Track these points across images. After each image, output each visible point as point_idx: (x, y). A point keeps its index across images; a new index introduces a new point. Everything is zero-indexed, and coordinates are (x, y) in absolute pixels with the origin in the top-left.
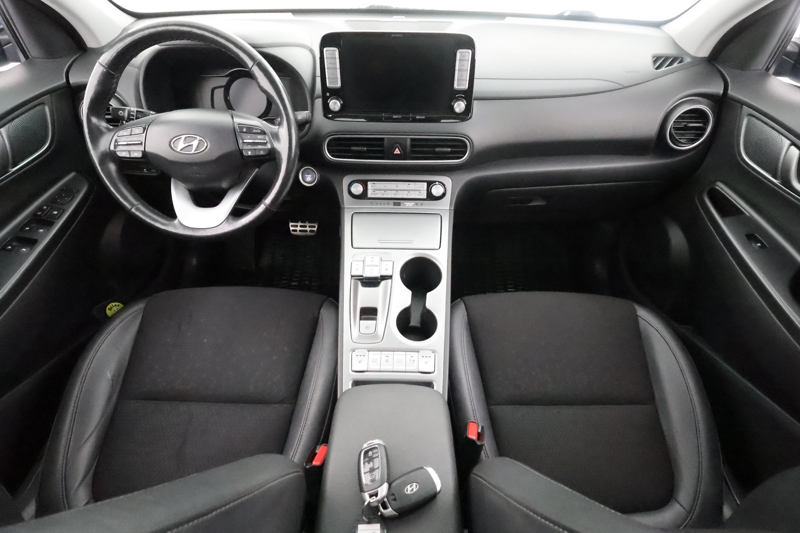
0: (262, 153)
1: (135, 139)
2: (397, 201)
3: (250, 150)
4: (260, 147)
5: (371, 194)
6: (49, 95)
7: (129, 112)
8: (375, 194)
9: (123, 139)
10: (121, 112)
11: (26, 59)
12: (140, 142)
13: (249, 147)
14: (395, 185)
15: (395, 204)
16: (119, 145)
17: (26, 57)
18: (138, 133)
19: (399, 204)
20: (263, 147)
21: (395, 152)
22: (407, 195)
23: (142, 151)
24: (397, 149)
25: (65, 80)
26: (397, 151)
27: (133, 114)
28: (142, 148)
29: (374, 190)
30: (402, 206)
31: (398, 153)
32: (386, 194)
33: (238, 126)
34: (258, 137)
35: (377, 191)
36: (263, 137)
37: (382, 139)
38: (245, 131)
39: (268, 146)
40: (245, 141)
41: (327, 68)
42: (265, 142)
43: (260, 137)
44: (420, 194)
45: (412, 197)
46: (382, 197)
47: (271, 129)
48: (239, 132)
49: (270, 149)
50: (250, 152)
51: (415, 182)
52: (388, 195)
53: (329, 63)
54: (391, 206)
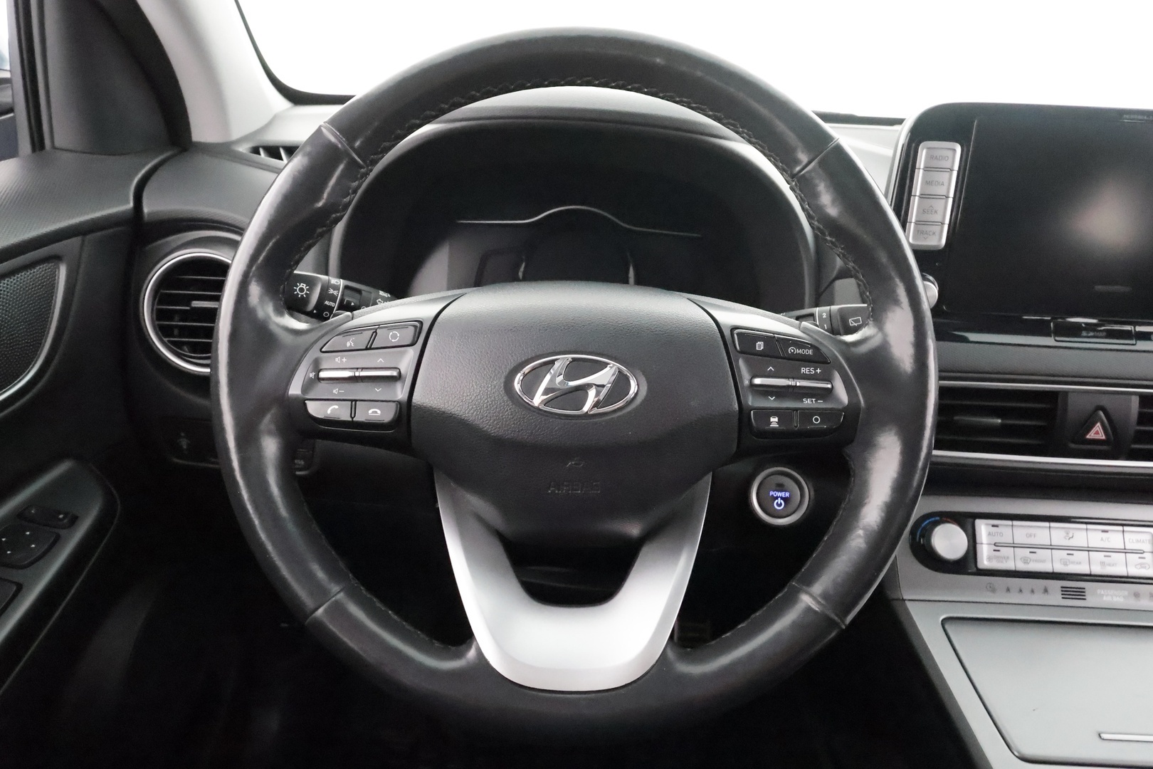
0: (817, 420)
1: (380, 361)
2: (1073, 583)
3: (775, 412)
4: (808, 403)
5: (990, 559)
6: (79, 238)
7: (325, 288)
8: (999, 559)
9: (339, 360)
10: (303, 285)
11: (34, 150)
12: (395, 373)
13: (771, 402)
14: (1062, 533)
15: (1066, 592)
16: (324, 379)
17: (38, 143)
18: (394, 341)
19: (1080, 594)
20: (821, 404)
21: (1091, 436)
22: (1103, 564)
23: (399, 403)
24: (1098, 427)
25: (131, 205)
26: (1097, 433)
27: (335, 293)
28: (400, 393)
29: (997, 546)
30: (1091, 601)
31: (1097, 437)
32: (1036, 561)
33: (738, 334)
34: (803, 370)
35: (1005, 551)
36: (819, 371)
37: (1053, 395)
38: (762, 348)
39: (838, 400)
40: (757, 381)
41: (918, 194)
42: (828, 388)
43: (810, 371)
44: (1141, 564)
45: (1119, 570)
46: (1021, 567)
47: (844, 347)
48: (742, 352)
49: (846, 409)
50: (774, 420)
51: (1123, 525)
52: (1043, 561)
53: (927, 183)
54: (1055, 597)
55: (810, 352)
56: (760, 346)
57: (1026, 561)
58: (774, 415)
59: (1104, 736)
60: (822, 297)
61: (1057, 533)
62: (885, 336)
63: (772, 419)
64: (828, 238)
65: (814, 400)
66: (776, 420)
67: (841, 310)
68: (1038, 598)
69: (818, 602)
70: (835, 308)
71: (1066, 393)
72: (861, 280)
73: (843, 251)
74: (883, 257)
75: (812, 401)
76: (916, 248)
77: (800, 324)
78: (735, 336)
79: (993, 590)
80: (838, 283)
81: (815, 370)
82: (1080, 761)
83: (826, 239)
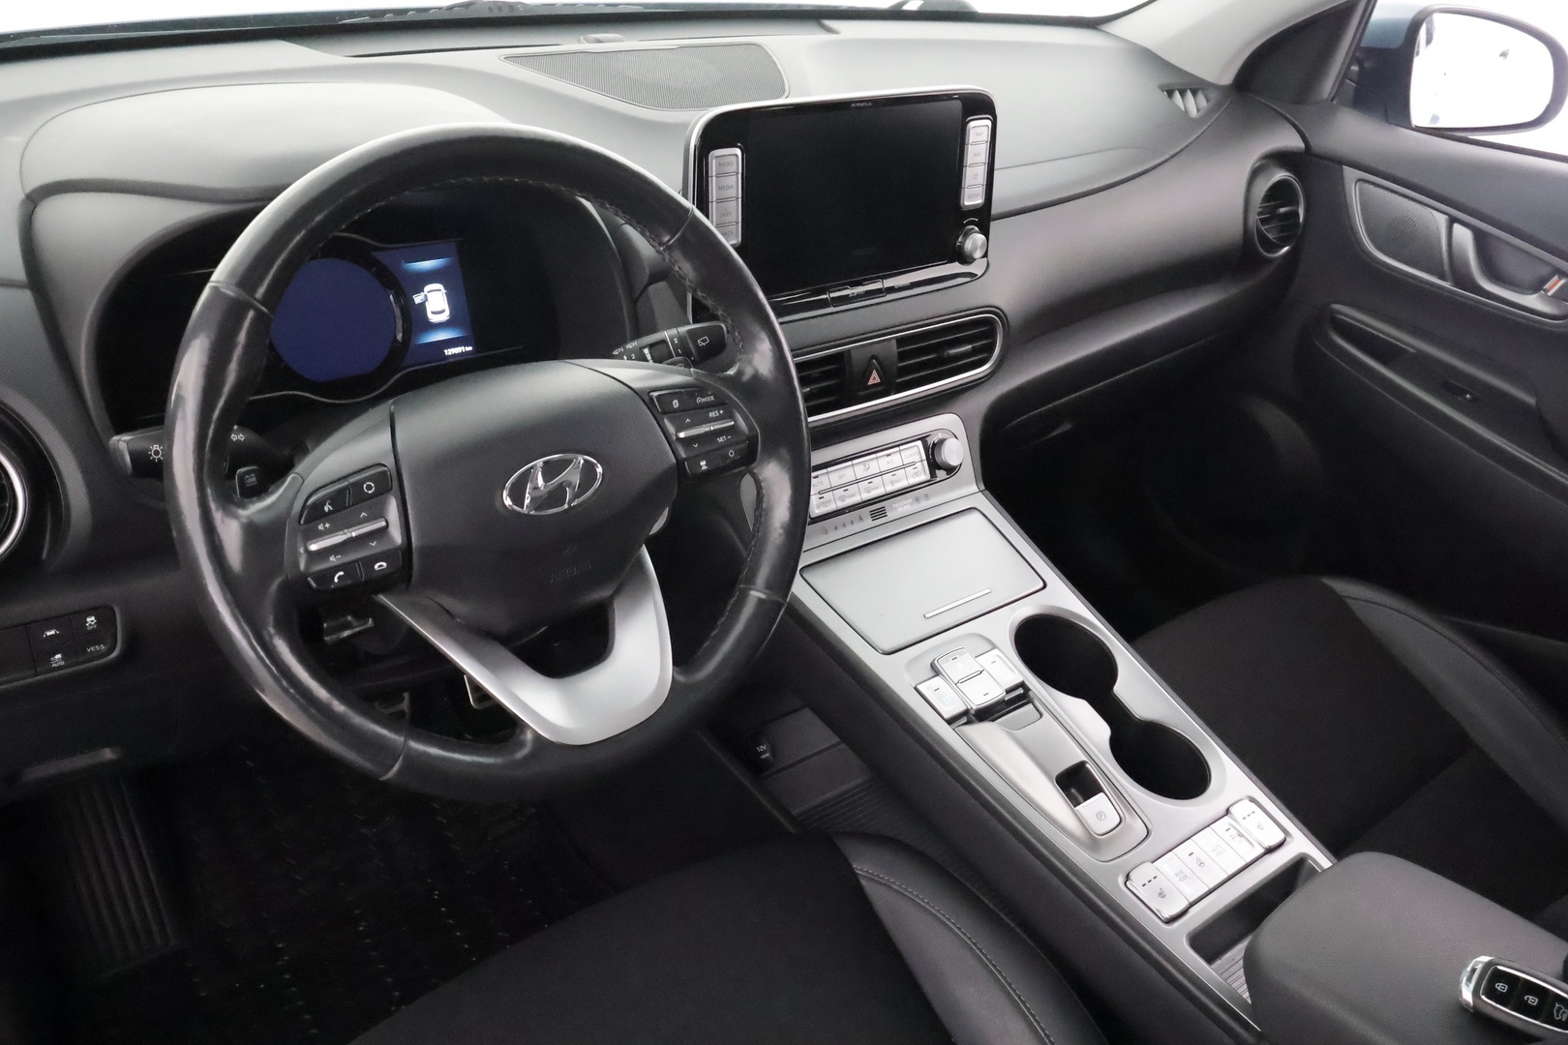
0: (732, 455)
1: (363, 516)
2: (875, 506)
4: (721, 441)
5: (820, 506)
8: (825, 505)
13: (697, 449)
14: (861, 468)
15: (874, 515)
19: (880, 513)
20: (730, 439)
22: (892, 482)
24: (875, 374)
26: (874, 378)
29: (821, 493)
30: (891, 515)
31: (875, 382)
32: (850, 497)
33: (655, 396)
34: (711, 415)
35: (828, 496)
36: (721, 412)
37: (840, 355)
38: (678, 405)
40: (682, 435)
41: (714, 199)
42: (732, 425)
43: (716, 414)
44: (916, 473)
45: (903, 484)
46: (841, 505)
48: (664, 413)
49: (748, 438)
50: (703, 463)
51: (898, 446)
52: (853, 495)
53: (720, 188)
54: (869, 523)
56: (676, 404)
57: (842, 499)
58: (702, 459)
59: (928, 615)
60: (639, 304)
61: (858, 469)
65: (724, 437)
66: (705, 463)
67: (689, 332)
68: (858, 527)
69: (764, 593)
70: (682, 330)
71: (849, 350)
75: (724, 439)
78: (654, 398)
79: (826, 532)
80: (651, 288)
81: (719, 412)
82: (918, 640)
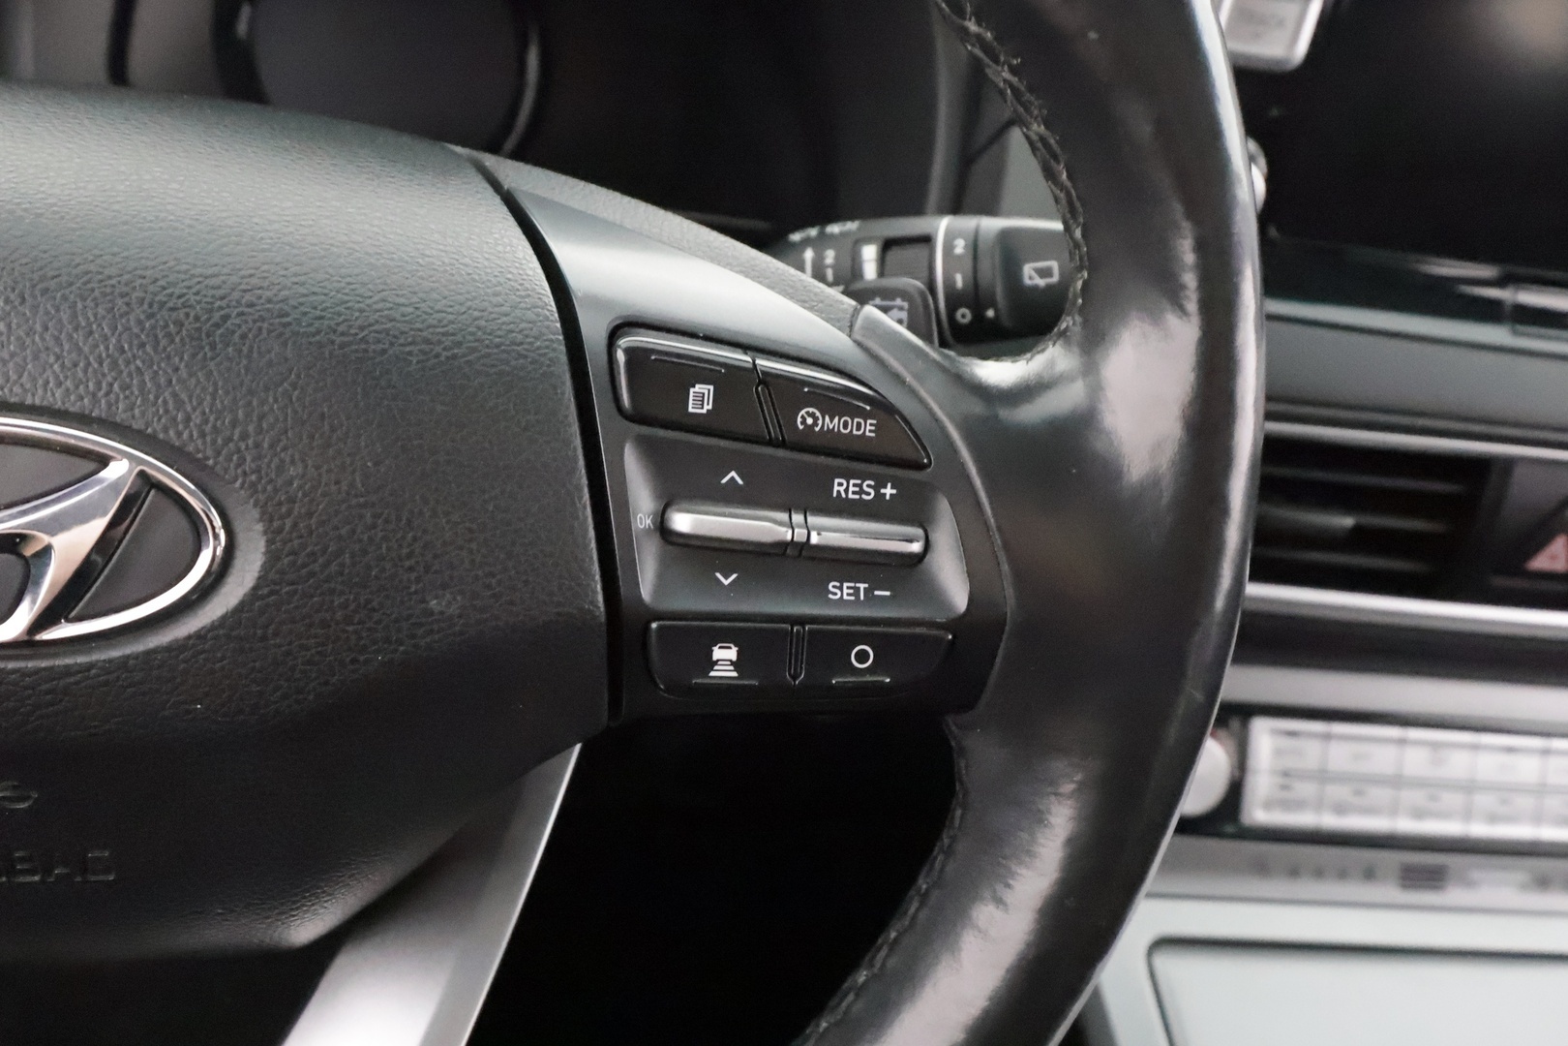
0: (863, 656)
4: (841, 597)
13: (724, 593)
20: (882, 605)
21: (1539, 562)
29: (1288, 777)
32: (1363, 811)
33: (629, 351)
34: (839, 486)
35: (1305, 789)
36: (888, 491)
37: (1479, 466)
38: (708, 407)
39: (932, 593)
40: (683, 522)
42: (911, 556)
43: (861, 492)
47: (977, 408)
48: (637, 418)
49: (958, 624)
50: (725, 654)
52: (1377, 811)
55: (868, 428)
56: (701, 399)
57: (1341, 810)
58: (724, 637)
60: (977, 165)
62: (1096, 390)
63: (718, 653)
64: (972, 26)
65: (862, 586)
66: (732, 654)
67: (1005, 235)
70: (991, 225)
71: (1510, 463)
72: (1062, 187)
73: (1015, 80)
74: (1139, 122)
75: (857, 590)
76: (1241, 63)
77: (856, 312)
78: (621, 356)
79: (1265, 872)
81: (876, 488)
83: (965, 30)
